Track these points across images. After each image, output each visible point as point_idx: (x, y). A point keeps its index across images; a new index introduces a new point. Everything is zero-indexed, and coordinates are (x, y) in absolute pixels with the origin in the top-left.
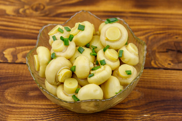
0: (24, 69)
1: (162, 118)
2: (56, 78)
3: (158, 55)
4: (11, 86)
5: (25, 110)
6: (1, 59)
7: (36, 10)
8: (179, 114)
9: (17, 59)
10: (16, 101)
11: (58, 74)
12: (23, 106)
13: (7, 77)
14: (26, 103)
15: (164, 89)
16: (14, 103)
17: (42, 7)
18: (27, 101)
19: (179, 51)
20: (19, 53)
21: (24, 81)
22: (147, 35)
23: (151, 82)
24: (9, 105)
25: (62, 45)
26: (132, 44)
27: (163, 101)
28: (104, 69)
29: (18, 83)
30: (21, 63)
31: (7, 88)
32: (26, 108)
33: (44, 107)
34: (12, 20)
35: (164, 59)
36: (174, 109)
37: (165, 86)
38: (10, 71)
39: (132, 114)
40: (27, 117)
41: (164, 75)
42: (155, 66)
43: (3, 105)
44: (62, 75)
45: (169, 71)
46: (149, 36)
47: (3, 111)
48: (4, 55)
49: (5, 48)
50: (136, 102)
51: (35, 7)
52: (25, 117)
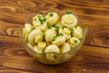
0: (17, 39)
1: (93, 72)
2: (34, 40)
3: (95, 39)
4: (8, 48)
5: (14, 61)
6: (5, 33)
7: (28, 10)
8: (104, 71)
9: (14, 34)
10: (10, 56)
11: (35, 38)
12: (13, 59)
13: (7, 43)
14: (15, 57)
15: (96, 57)
16: (9, 57)
17: (31, 9)
18: (16, 56)
19: (107, 38)
20: (15, 31)
21: (16, 45)
22: (89, 28)
23: (89, 52)
24: (6, 57)
25: (39, 23)
26: (79, 27)
27: (95, 63)
28: (62, 38)
29: (13, 46)
30: (16, 37)
31: (6, 49)
32: (15, 60)
33: (25, 60)
34: (14, 14)
35: (98, 42)
36: (101, 68)
37: (97, 56)
38: (9, 40)
39: (76, 69)
40: (15, 65)
41: (97, 50)
42: (93, 44)
43: (2, 57)
44: (38, 39)
45: (101, 48)
46: (90, 29)
47: (2, 60)
48: (6, 31)
49: (8, 28)
50: (79, 62)
51: (27, 9)
52: (14, 65)
